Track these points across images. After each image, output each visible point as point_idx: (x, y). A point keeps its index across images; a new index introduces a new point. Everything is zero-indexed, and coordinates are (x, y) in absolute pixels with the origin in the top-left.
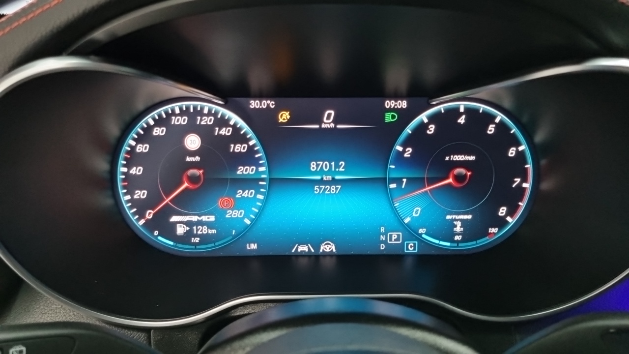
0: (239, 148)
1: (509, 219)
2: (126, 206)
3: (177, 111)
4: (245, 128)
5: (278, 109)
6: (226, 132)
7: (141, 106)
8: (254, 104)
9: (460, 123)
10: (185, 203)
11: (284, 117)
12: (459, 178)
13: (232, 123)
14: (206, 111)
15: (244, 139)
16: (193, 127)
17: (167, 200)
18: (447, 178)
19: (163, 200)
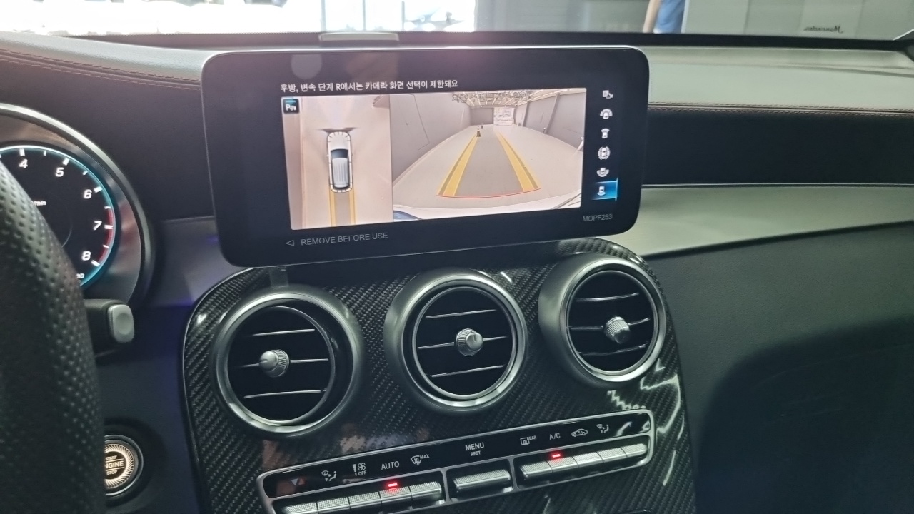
1: (95, 263)
9: (22, 168)
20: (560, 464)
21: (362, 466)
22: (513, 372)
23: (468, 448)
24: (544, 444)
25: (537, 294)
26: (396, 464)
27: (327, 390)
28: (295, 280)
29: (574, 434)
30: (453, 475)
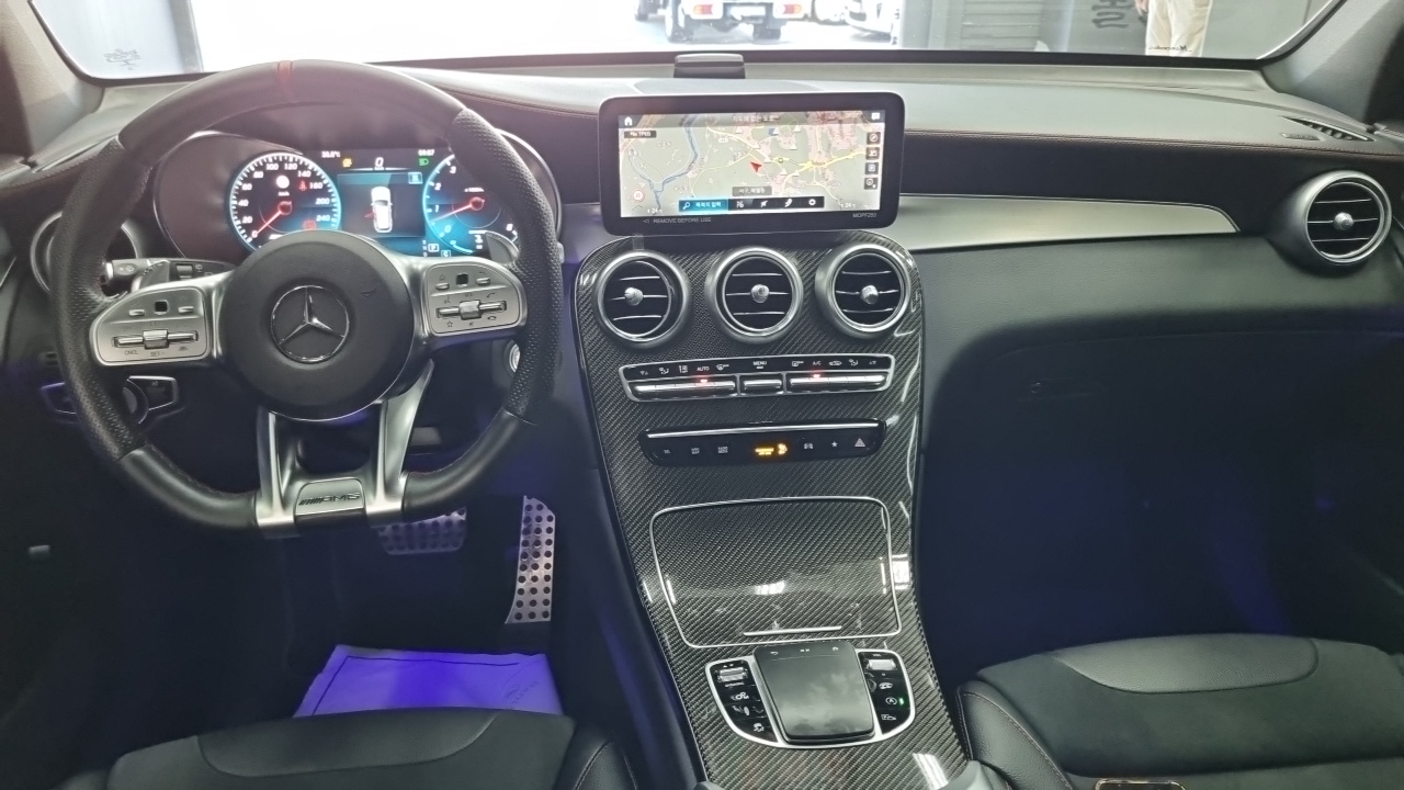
0: (317, 186)
1: (515, 233)
2: (238, 228)
3: (271, 160)
4: (320, 172)
5: (343, 157)
6: (307, 174)
7: (243, 157)
8: (326, 154)
10: (279, 225)
11: (347, 163)
12: (476, 204)
13: (310, 168)
14: (291, 160)
15: (319, 179)
16: (281, 171)
17: (267, 224)
18: (467, 204)
19: (263, 224)
20: (817, 379)
21: (685, 368)
22: (791, 316)
23: (755, 363)
24: (808, 365)
25: (815, 270)
26: (706, 368)
27: (666, 316)
28: (648, 246)
29: (831, 364)
30: (743, 378)
